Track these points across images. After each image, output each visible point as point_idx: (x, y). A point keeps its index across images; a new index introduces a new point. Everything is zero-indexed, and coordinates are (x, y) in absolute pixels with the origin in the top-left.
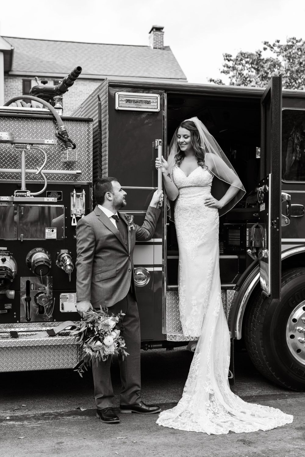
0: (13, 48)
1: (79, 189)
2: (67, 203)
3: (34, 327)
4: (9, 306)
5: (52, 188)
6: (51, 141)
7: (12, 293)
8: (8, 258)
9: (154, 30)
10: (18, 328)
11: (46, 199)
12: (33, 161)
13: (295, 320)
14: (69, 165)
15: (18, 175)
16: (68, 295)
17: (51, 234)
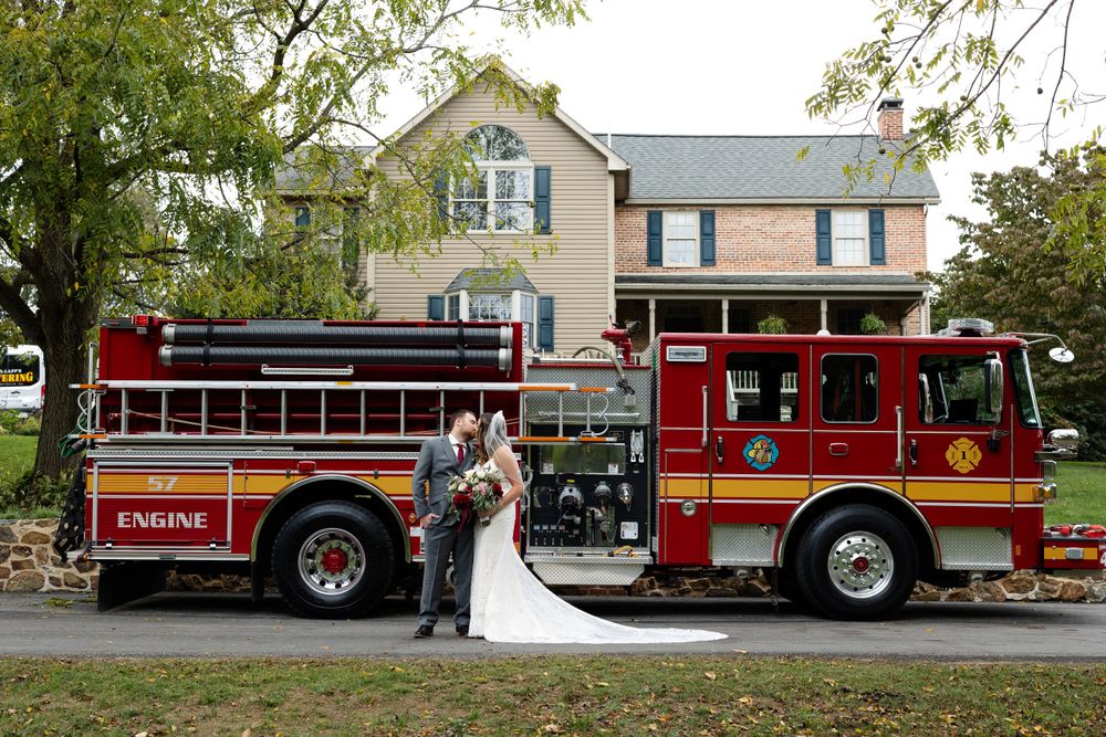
0: (629, 167)
1: (638, 429)
2: (628, 442)
3: (598, 551)
4: (576, 532)
5: (613, 429)
6: (612, 389)
7: (579, 519)
8: (575, 489)
9: (886, 106)
10: (585, 551)
11: (607, 439)
12: (598, 404)
13: (838, 553)
14: (630, 409)
15: (584, 418)
16: (628, 523)
17: (613, 470)
